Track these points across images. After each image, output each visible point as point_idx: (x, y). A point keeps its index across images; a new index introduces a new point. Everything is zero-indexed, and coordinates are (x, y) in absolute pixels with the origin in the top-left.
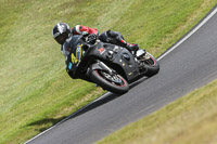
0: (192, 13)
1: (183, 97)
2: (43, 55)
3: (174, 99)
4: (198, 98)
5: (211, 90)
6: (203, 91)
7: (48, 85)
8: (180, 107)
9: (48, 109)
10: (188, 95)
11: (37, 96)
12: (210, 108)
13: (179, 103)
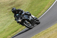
0: (42, 10)
1: (40, 33)
2: (3, 22)
3: (37, 33)
4: (44, 33)
5: (47, 31)
6: (45, 31)
7: (4, 30)
8: (39, 35)
9: (4, 36)
10: (41, 32)
11: (2, 33)
12: (47, 36)
13: (39, 34)
